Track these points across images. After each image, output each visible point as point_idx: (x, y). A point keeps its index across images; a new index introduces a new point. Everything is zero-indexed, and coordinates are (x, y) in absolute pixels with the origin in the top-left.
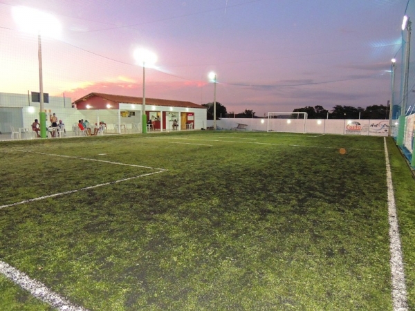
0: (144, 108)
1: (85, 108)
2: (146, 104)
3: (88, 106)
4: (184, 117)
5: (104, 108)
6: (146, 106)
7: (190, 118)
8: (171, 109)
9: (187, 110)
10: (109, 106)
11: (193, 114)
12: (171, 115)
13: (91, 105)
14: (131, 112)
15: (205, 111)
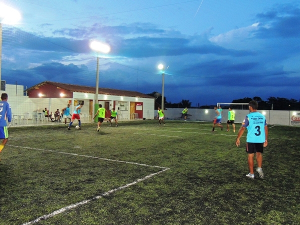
0: (96, 97)
1: (37, 97)
2: (100, 93)
3: (40, 95)
4: (133, 106)
5: (58, 97)
6: (99, 95)
7: (139, 108)
8: (122, 98)
9: (137, 99)
10: (62, 95)
11: (141, 104)
12: (119, 105)
13: (44, 93)
14: (80, 101)
15: (152, 101)
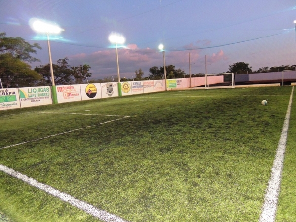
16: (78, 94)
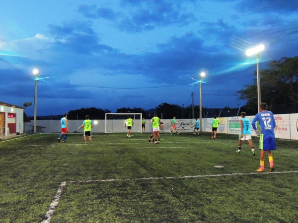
9: (12, 110)
11: (14, 115)
15: (22, 112)
16: (286, 129)
